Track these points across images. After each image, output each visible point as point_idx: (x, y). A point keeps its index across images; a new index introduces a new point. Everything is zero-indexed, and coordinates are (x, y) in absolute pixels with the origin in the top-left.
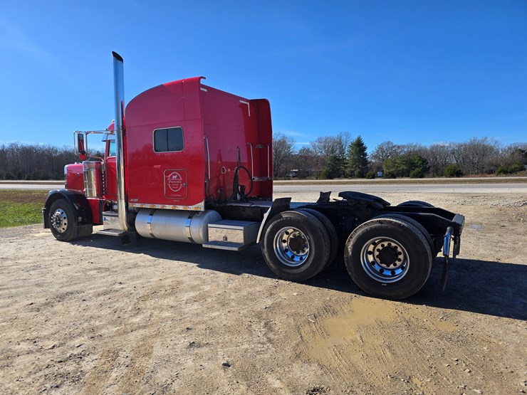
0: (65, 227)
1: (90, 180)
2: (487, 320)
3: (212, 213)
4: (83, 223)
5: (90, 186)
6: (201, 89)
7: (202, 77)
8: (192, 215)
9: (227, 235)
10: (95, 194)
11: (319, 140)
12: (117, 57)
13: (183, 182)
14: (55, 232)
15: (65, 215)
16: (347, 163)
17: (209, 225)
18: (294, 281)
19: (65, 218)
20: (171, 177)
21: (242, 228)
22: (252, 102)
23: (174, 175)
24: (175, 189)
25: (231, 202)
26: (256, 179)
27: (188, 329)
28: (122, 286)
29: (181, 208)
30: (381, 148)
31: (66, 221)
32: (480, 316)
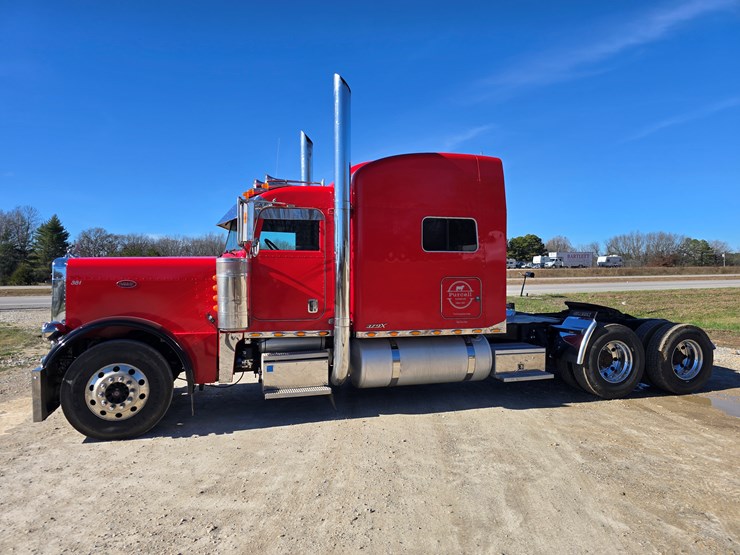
9: (524, 362)
13: (475, 295)
15: (140, 376)
17: (497, 352)
19: (141, 383)
20: (454, 288)
21: (544, 350)
23: (460, 285)
24: (462, 305)
29: (468, 332)
31: (144, 389)
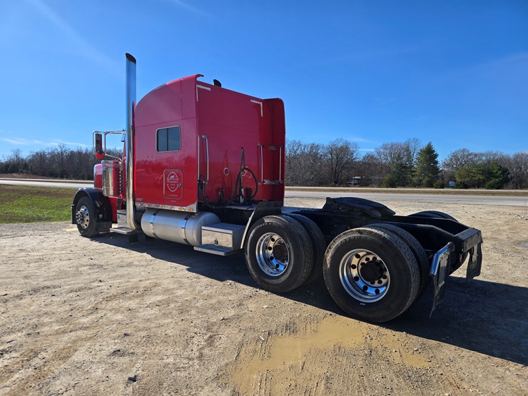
0: (87, 223)
1: (108, 179)
2: (471, 359)
3: (208, 216)
4: (103, 220)
5: (108, 185)
6: (198, 86)
7: (199, 75)
8: (188, 216)
9: (219, 239)
10: (111, 192)
11: (385, 147)
12: (130, 58)
13: (179, 182)
14: (80, 228)
15: (87, 212)
16: (414, 172)
17: (203, 228)
18: (274, 292)
19: (87, 215)
20: (170, 177)
21: (231, 232)
22: (266, 102)
23: (172, 175)
24: (172, 189)
25: (231, 205)
26: (267, 182)
27: (125, 335)
28: (100, 284)
29: (177, 208)
30: (455, 156)
31: (88, 218)
32: (466, 352)
